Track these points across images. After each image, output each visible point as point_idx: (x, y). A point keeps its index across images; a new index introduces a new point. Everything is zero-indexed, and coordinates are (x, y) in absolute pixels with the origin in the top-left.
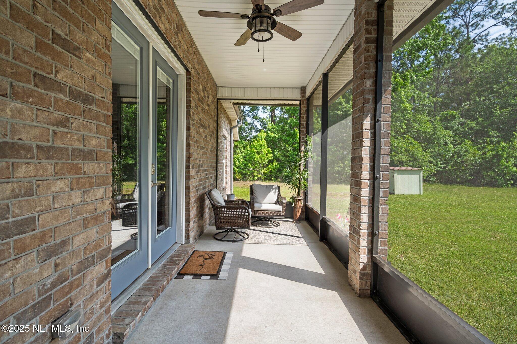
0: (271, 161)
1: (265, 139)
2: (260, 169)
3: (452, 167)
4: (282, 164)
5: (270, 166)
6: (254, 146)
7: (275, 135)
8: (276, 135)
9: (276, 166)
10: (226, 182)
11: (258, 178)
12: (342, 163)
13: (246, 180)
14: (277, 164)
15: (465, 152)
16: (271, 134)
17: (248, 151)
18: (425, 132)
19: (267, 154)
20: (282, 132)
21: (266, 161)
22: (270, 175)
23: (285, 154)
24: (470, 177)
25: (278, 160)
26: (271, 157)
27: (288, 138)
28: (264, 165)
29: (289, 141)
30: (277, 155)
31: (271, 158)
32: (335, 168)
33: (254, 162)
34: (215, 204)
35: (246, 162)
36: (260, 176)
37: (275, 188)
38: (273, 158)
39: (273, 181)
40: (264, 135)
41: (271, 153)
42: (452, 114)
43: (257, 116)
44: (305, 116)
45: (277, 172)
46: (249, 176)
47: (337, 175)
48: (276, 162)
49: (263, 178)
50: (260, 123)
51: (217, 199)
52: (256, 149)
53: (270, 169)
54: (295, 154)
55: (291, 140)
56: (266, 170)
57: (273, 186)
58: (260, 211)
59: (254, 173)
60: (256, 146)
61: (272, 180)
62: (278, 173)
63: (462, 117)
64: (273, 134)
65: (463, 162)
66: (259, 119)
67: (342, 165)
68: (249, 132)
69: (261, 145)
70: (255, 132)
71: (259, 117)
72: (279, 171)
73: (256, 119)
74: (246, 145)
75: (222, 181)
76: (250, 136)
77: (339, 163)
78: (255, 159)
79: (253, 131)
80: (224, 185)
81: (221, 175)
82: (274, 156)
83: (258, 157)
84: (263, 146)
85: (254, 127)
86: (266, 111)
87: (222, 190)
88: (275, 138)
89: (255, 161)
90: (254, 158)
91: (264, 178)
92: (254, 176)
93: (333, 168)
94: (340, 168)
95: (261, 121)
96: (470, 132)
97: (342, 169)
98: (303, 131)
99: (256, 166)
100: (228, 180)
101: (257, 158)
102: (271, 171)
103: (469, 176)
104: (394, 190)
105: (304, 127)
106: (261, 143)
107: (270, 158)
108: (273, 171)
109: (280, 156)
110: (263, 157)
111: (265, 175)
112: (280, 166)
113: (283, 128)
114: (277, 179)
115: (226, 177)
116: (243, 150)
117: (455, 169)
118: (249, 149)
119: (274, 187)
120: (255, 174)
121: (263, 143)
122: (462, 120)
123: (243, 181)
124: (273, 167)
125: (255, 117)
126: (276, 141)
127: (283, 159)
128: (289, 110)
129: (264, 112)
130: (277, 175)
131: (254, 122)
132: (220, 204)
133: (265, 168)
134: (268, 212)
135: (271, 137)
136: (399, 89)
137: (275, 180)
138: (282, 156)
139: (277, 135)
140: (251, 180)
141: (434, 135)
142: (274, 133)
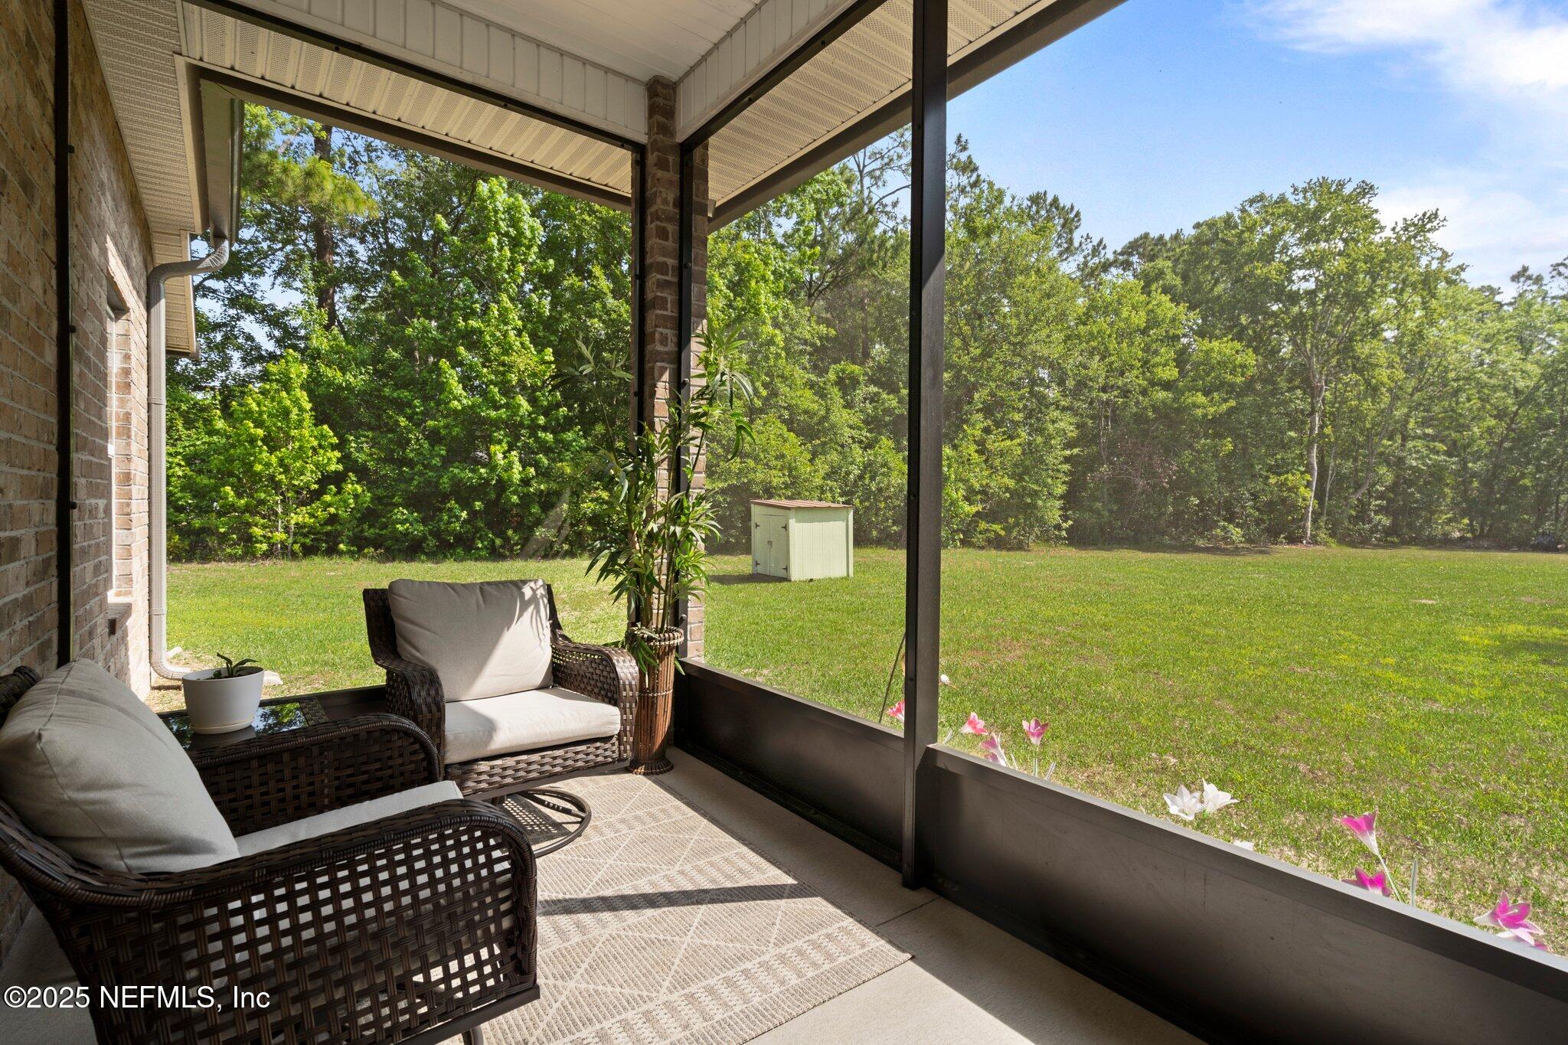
0: (331, 480)
1: (302, 387)
2: (279, 510)
3: (861, 502)
4: (380, 492)
5: (328, 498)
6: (251, 412)
7: (349, 376)
8: (352, 380)
9: (356, 496)
10: (128, 578)
11: (272, 545)
12: (605, 489)
13: (205, 559)
14: (359, 489)
15: (883, 466)
16: (330, 373)
17: (210, 433)
18: (806, 412)
19: (314, 449)
20: (376, 371)
21: (309, 478)
22: (328, 534)
23: (393, 451)
24: (895, 528)
25: (362, 473)
26: (332, 461)
27: (405, 394)
28: (298, 493)
29: (409, 405)
30: (361, 457)
31: (333, 467)
32: (585, 505)
33: (248, 480)
34: (112, 875)
35: (204, 480)
36: (284, 536)
37: (534, 599)
38: (340, 467)
39: (347, 560)
40: (300, 371)
41: (334, 447)
42: (852, 372)
43: (251, 297)
44: (672, 228)
45: (361, 520)
46: (223, 538)
47: (589, 529)
48: (358, 482)
49: (296, 547)
50: (267, 329)
51: (124, 801)
52: (259, 424)
53: (332, 510)
54: (439, 455)
55: (417, 402)
56: (312, 515)
57: (518, 585)
58: (484, 766)
59: (249, 525)
60: (261, 413)
61: (341, 553)
62: (366, 526)
63: (872, 381)
64: (339, 374)
65: (880, 490)
66: (263, 309)
67: (605, 495)
68: (214, 356)
69: (286, 413)
70: (243, 359)
71: (266, 302)
72: (368, 516)
73: (250, 309)
74: (203, 409)
75: (103, 569)
76: (222, 375)
77: (597, 489)
78: (258, 468)
79: (236, 356)
80: (112, 597)
81: (98, 530)
82: (346, 459)
83: (274, 460)
84: (294, 416)
85: (241, 340)
86: (298, 284)
87: (102, 629)
88: (349, 387)
89: (256, 477)
90: (251, 465)
91: (303, 545)
92: (248, 540)
93: (577, 504)
94: (601, 504)
95: (273, 318)
96: (887, 419)
97: (605, 507)
98: (664, 300)
99: (263, 496)
100: (138, 564)
101: (268, 465)
102: (333, 519)
103: (894, 524)
104: (786, 569)
105: (667, 283)
106: (288, 403)
107: (328, 464)
108: (345, 515)
109: (373, 460)
110: (296, 459)
111: (305, 536)
112: (372, 500)
113: (377, 358)
114: (361, 549)
115: (127, 548)
116: (183, 432)
117: (867, 508)
118: (220, 424)
119: (527, 592)
120: (257, 531)
121: (296, 402)
122: (873, 389)
123: (189, 560)
124: (345, 502)
125: (244, 303)
126: (354, 401)
127: (387, 470)
128: (406, 291)
129: (287, 285)
130: (362, 531)
131: (239, 318)
132: (185, 847)
133: (303, 504)
134: (535, 757)
135: (330, 384)
136: (753, 283)
137: (351, 553)
138: (379, 459)
139: (355, 376)
140: (233, 558)
141: (825, 418)
142: (343, 370)
